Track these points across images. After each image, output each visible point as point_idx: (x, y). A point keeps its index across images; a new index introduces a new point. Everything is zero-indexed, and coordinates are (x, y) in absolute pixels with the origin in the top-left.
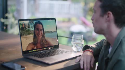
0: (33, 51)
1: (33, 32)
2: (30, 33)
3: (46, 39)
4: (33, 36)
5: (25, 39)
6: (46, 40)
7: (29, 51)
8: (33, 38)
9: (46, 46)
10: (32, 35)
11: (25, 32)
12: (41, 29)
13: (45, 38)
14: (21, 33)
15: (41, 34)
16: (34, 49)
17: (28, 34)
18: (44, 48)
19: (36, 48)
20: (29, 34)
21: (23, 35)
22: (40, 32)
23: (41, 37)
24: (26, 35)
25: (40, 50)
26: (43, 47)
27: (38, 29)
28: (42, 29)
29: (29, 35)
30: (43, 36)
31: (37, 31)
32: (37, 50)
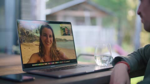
0: (39, 64)
1: (38, 39)
2: (35, 40)
4: (39, 45)
5: (27, 48)
6: (58, 51)
7: (33, 65)
8: (39, 46)
9: (58, 59)
10: (38, 43)
11: (27, 38)
12: (50, 35)
14: (21, 39)
15: (50, 42)
16: (41, 62)
18: (54, 62)
19: (43, 62)
20: (32, 41)
21: (24, 41)
22: (49, 39)
23: (50, 46)
24: (28, 42)
25: (49, 64)
26: (54, 60)
27: (46, 35)
28: (52, 34)
29: (32, 42)
32: (45, 64)
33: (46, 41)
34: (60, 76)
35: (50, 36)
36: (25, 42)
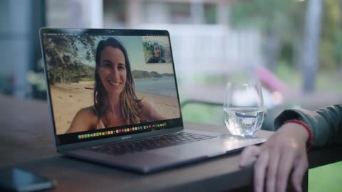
0: (94, 135)
1: (92, 73)
2: (83, 77)
3: (139, 98)
4: (93, 87)
5: (65, 96)
6: (138, 101)
7: (80, 137)
8: (92, 91)
9: (138, 120)
10: (90, 83)
11: (66, 72)
12: (120, 64)
13: (136, 93)
14: (50, 74)
15: (119, 81)
16: (98, 128)
17: (76, 77)
18: (130, 127)
19: (104, 127)
20: (77, 79)
21: (58, 80)
22: (118, 73)
23: (120, 89)
24: (69, 80)
25: (117, 131)
26: (129, 124)
27: (110, 65)
28: (123, 62)
29: (77, 81)
30: (129, 88)
31: (108, 72)
32: (109, 133)
33: (111, 79)
34: (146, 169)
35: (120, 67)
36: (60, 82)
